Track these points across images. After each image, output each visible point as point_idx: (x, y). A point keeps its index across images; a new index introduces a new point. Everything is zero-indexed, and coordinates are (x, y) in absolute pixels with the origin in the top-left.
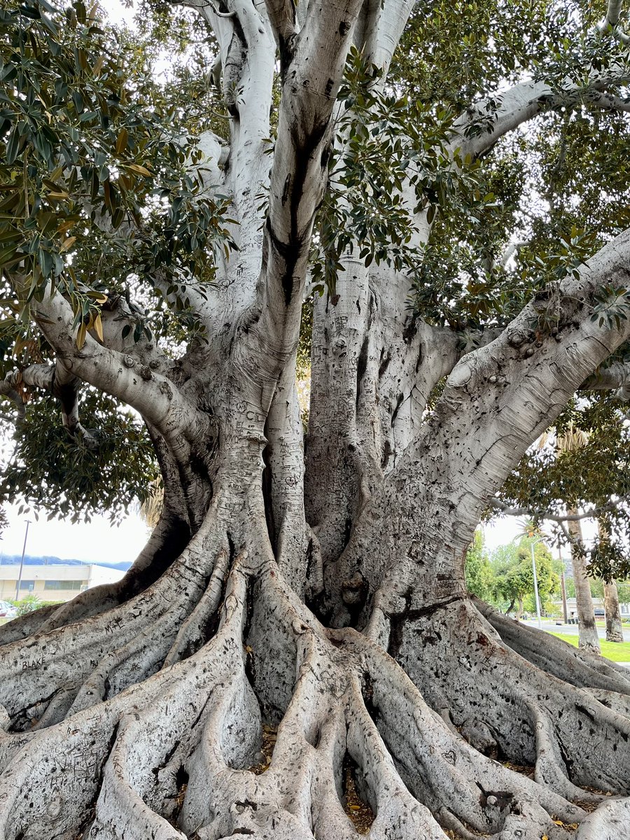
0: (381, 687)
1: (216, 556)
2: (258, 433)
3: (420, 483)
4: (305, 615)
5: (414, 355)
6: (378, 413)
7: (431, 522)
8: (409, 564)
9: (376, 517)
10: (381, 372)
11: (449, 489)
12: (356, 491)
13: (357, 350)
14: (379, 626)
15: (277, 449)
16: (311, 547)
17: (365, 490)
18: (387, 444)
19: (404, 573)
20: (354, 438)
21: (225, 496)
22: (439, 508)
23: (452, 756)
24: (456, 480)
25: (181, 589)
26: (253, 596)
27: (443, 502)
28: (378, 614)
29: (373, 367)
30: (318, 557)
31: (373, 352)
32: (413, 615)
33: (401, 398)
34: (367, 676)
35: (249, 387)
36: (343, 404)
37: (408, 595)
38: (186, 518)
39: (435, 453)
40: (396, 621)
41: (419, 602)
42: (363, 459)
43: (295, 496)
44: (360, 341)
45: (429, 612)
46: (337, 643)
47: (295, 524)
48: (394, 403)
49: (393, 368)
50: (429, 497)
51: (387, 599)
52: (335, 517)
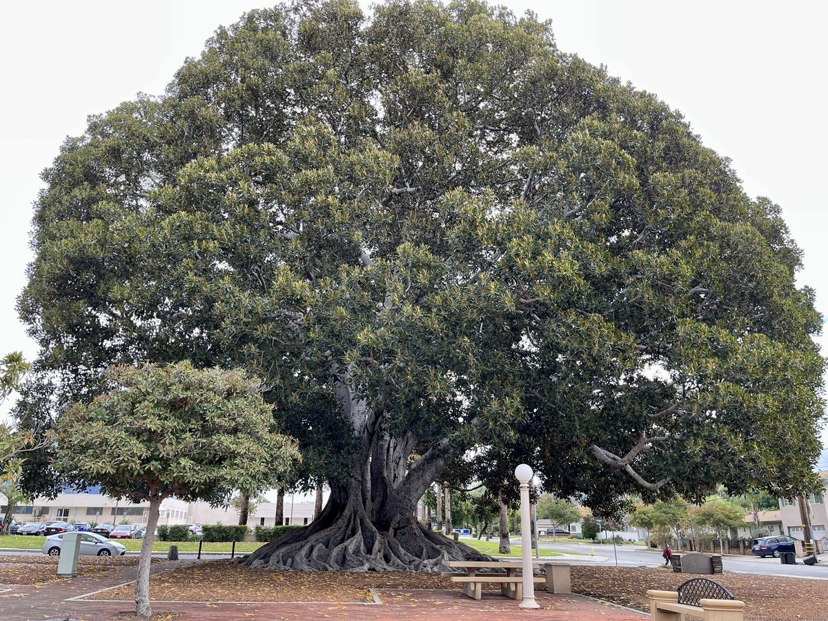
0: (391, 544)
1: (351, 514)
2: (360, 479)
3: (403, 493)
4: (374, 529)
5: (405, 442)
6: (392, 465)
7: (405, 504)
8: (399, 515)
9: (391, 501)
10: (394, 450)
11: (410, 496)
12: (385, 491)
13: (387, 446)
14: (391, 531)
15: (364, 482)
16: (373, 510)
17: (388, 492)
18: (395, 475)
19: (398, 517)
20: (385, 474)
21: (352, 497)
22: (407, 501)
23: (405, 555)
24: (412, 493)
25: (344, 522)
26: (362, 523)
27: (408, 499)
28: (391, 528)
29: (392, 450)
30: (374, 512)
31: (392, 445)
32: (400, 529)
33: (400, 458)
34: (388, 541)
35: (358, 465)
36: (382, 463)
37: (399, 523)
38: (338, 501)
39: (407, 486)
40: (396, 530)
41: (401, 525)
42: (388, 481)
43: (369, 495)
44: (388, 443)
45: (403, 527)
46: (382, 535)
47: (369, 502)
48: (398, 460)
49: (397, 449)
50: (405, 497)
51: (393, 524)
52: (378, 499)
